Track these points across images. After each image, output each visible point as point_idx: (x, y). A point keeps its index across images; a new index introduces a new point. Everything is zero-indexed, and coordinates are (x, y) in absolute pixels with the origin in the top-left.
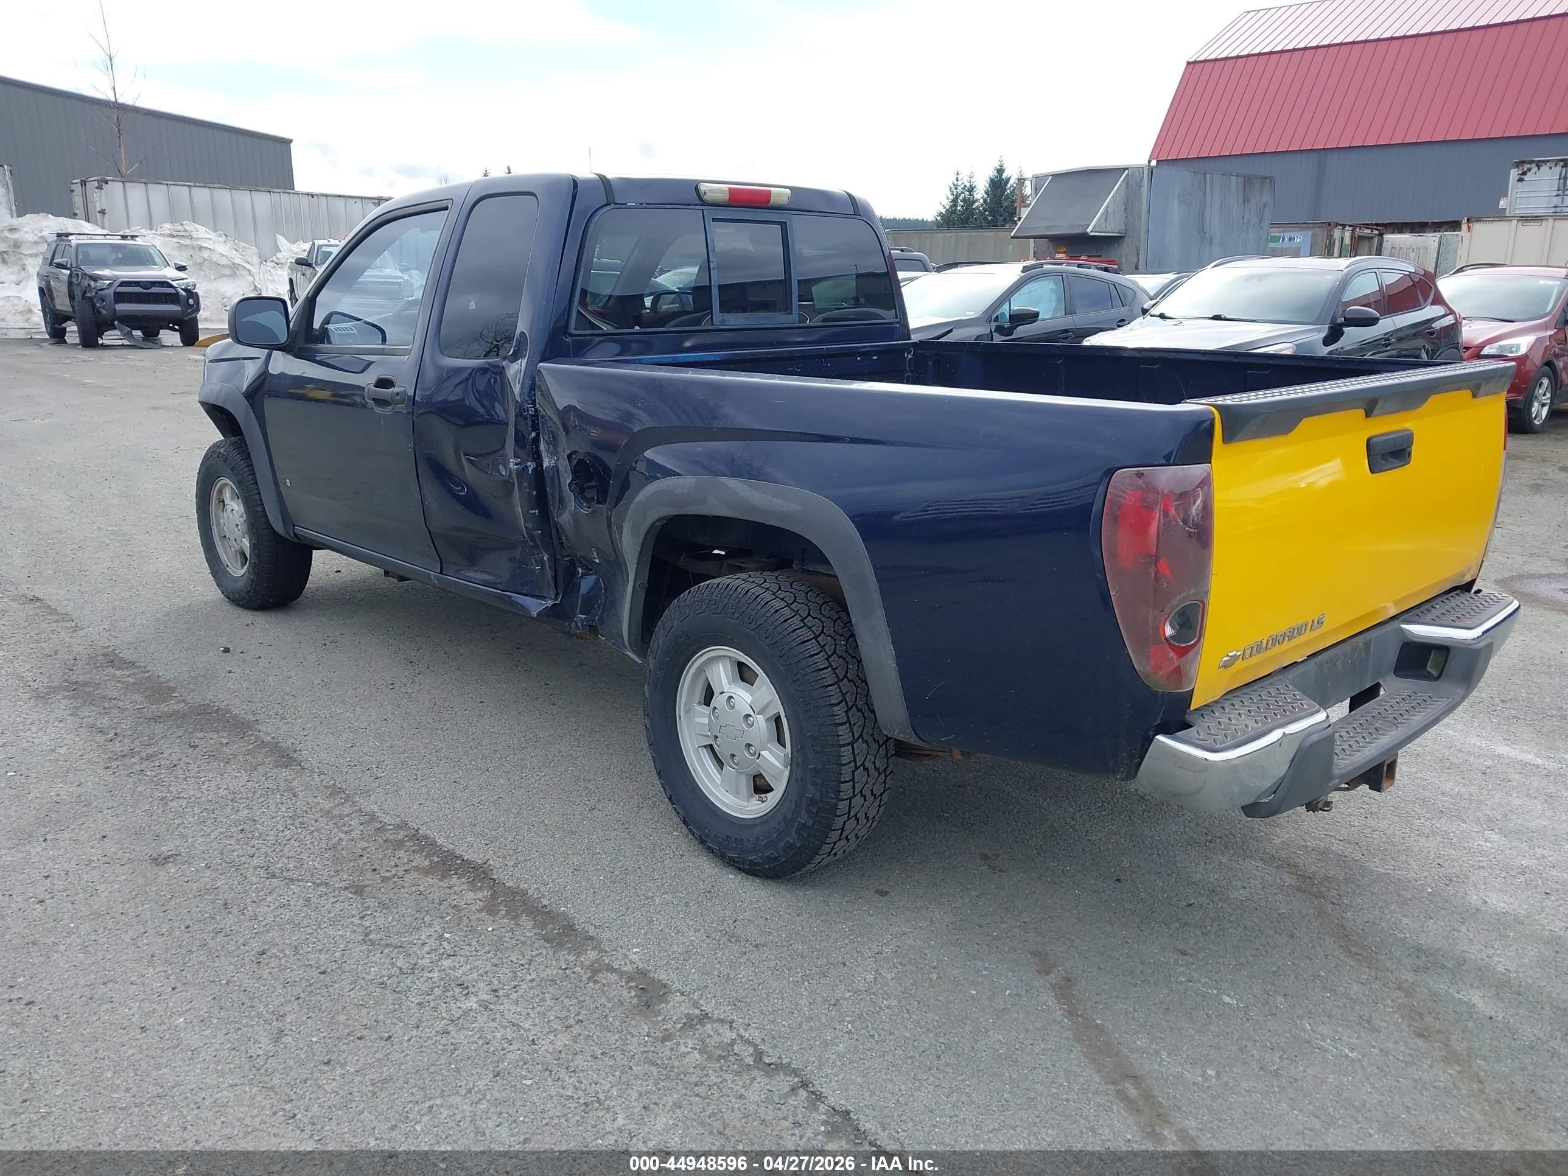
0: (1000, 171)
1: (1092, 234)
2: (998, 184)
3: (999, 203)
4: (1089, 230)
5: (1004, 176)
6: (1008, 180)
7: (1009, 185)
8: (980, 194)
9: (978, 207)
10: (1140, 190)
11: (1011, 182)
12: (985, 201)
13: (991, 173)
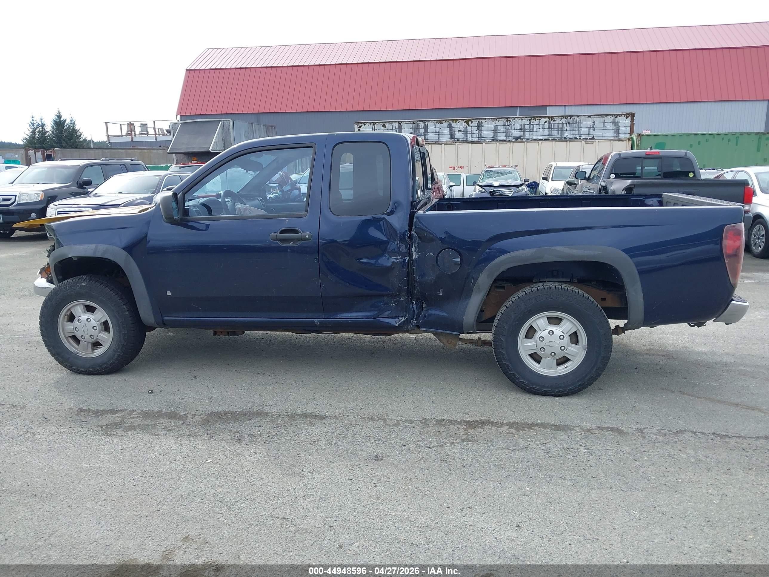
0: (59, 116)
1: (212, 151)
2: (59, 123)
3: (61, 133)
4: (210, 149)
5: (62, 119)
6: (65, 121)
7: (66, 124)
8: (49, 128)
9: (49, 136)
10: (229, 131)
11: (67, 122)
12: (53, 132)
13: (54, 117)
